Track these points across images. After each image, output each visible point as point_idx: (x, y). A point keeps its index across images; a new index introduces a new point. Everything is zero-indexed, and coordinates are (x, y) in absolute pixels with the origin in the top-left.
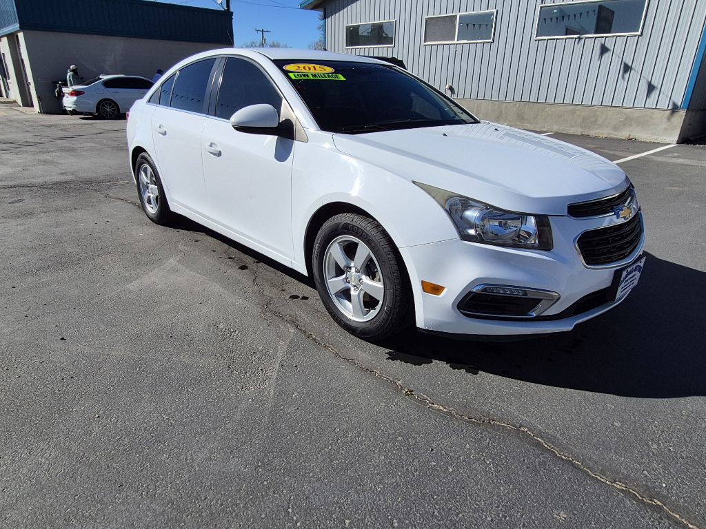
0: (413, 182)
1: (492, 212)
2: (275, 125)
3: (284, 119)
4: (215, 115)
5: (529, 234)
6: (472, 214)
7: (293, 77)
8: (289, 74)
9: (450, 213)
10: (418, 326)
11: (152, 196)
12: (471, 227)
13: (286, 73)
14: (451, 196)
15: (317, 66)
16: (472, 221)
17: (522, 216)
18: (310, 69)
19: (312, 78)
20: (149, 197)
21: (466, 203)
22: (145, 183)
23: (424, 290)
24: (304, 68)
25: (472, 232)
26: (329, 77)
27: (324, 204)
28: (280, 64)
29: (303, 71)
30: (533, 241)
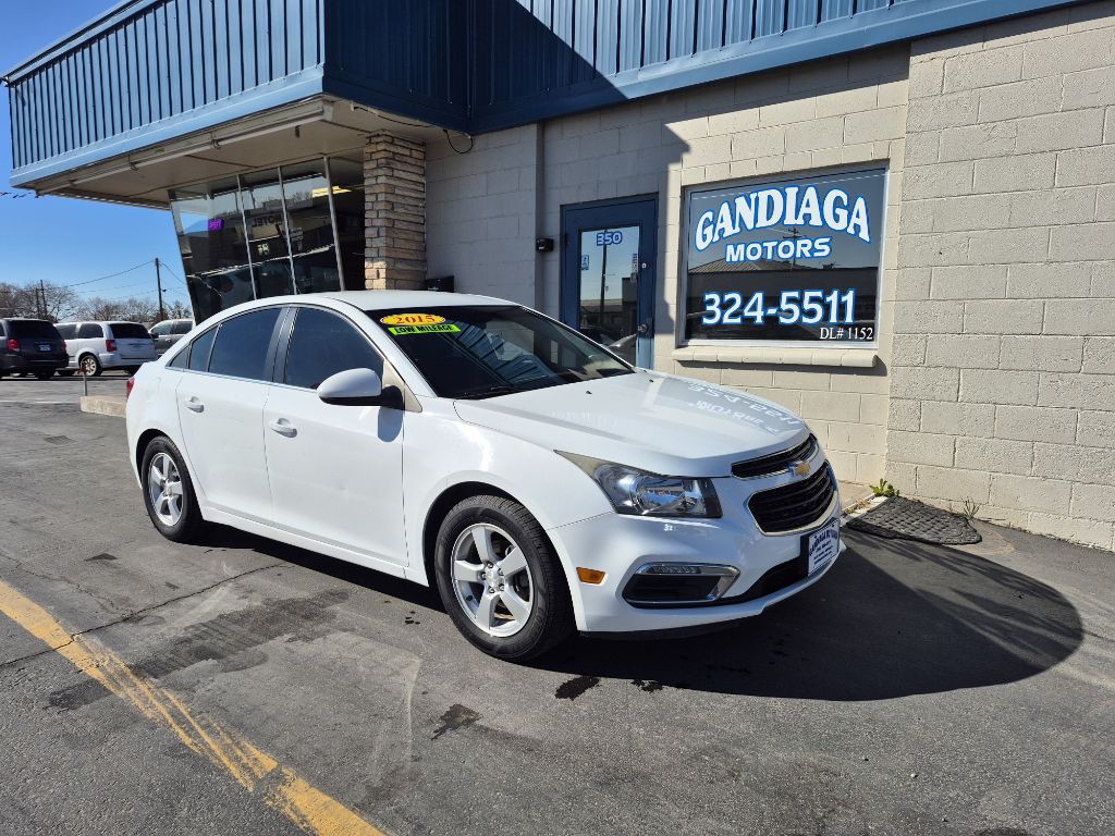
0: (556, 451)
1: (648, 479)
2: (378, 393)
3: (388, 385)
4: (285, 382)
5: (695, 500)
6: (627, 482)
7: (395, 333)
8: (390, 329)
9: (600, 483)
10: (579, 628)
11: (170, 500)
12: (626, 499)
13: (385, 327)
14: (600, 464)
15: (423, 316)
16: (627, 489)
17: (686, 482)
18: (414, 320)
19: (418, 332)
20: (166, 501)
21: (619, 470)
22: (159, 483)
23: (581, 579)
24: (407, 319)
25: (629, 503)
26: (440, 329)
27: (449, 486)
28: (376, 315)
29: (406, 323)
30: (700, 508)
